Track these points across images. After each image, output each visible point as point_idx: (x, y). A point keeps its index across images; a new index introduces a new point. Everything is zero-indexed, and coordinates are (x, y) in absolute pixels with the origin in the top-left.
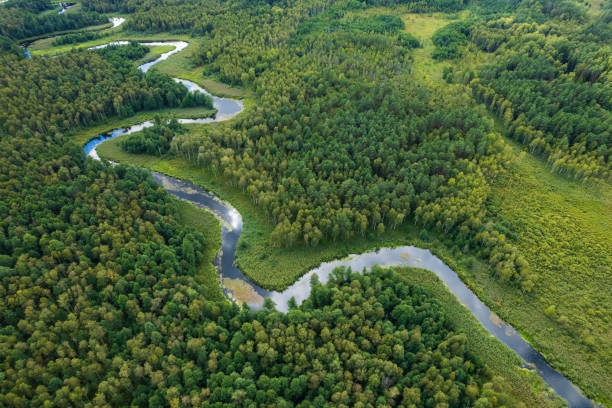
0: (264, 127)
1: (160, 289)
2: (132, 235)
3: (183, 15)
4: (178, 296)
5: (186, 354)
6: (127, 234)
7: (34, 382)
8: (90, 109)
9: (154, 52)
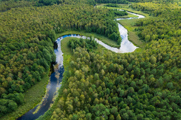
9: (128, 16)
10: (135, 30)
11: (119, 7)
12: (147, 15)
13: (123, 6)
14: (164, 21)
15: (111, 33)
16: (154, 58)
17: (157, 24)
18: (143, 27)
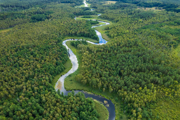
0: (102, 50)
1: (43, 74)
2: (51, 61)
3: (114, 16)
4: (44, 77)
5: (33, 89)
6: (50, 60)
7: (12, 78)
8: (72, 32)
9: (100, 24)
10: (105, 32)
11: (92, 18)
12: (111, 22)
13: (95, 17)
14: (120, 26)
15: (92, 35)
16: (116, 44)
17: (116, 28)
18: (109, 30)
